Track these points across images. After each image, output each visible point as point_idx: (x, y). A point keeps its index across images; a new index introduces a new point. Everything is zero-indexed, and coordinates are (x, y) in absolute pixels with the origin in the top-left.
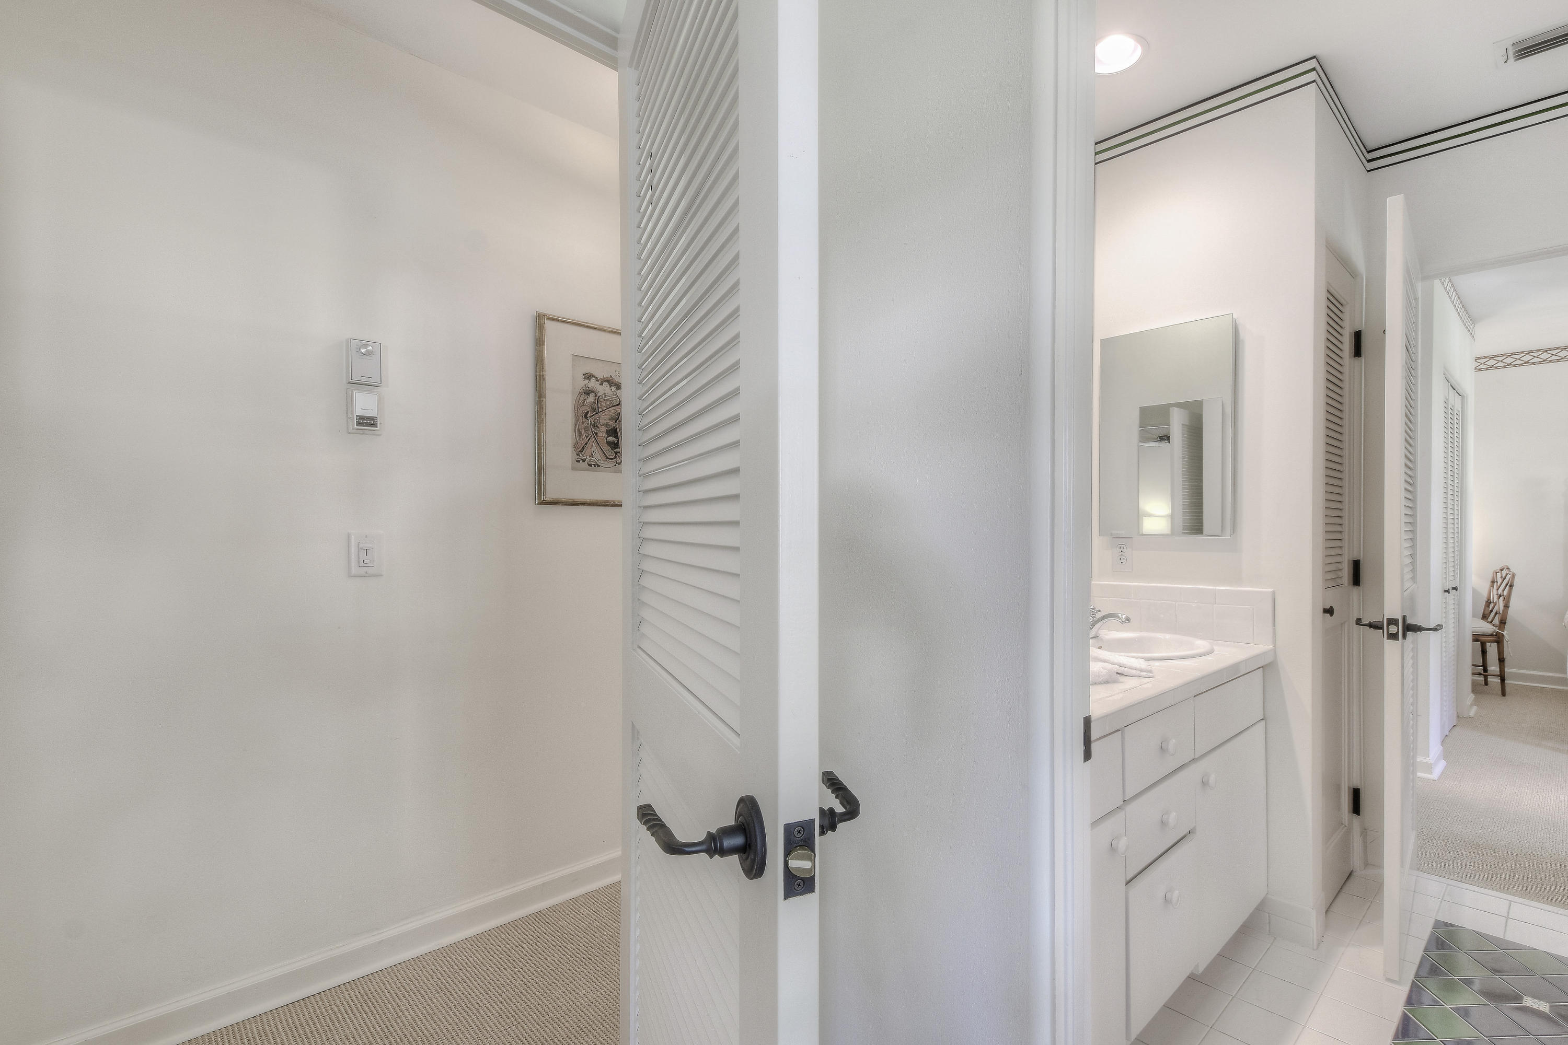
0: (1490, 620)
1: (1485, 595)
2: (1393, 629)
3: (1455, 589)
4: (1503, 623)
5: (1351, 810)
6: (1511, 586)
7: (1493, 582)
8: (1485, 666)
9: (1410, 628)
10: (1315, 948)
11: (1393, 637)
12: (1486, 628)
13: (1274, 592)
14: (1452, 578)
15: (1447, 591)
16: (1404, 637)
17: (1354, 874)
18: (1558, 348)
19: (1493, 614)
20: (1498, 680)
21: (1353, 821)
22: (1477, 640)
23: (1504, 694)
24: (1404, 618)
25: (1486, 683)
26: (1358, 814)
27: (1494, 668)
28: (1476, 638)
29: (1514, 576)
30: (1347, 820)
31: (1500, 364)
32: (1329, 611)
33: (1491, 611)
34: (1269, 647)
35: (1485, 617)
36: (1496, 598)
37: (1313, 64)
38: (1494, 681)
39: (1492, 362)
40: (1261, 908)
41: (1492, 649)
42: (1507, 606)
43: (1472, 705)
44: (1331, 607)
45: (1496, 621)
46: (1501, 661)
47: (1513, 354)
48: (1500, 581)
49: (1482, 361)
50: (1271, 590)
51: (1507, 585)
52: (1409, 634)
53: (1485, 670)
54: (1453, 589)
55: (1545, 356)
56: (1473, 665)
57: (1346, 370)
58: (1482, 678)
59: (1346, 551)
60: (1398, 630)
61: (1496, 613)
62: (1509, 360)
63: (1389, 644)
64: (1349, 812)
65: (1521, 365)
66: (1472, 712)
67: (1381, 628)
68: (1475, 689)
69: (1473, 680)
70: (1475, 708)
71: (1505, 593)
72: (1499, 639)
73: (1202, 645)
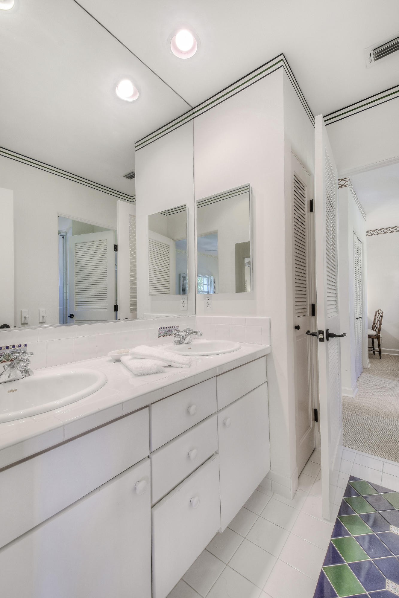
0: (375, 330)
1: (373, 320)
2: (321, 336)
3: (361, 318)
4: (379, 331)
5: (314, 419)
6: (382, 317)
7: (375, 315)
8: (373, 347)
9: (330, 336)
10: (292, 499)
11: (322, 340)
12: (374, 333)
13: (270, 318)
14: (359, 314)
15: (357, 319)
16: (328, 340)
17: (316, 450)
18: (396, 227)
19: (376, 327)
20: (378, 353)
21: (315, 424)
22: (370, 338)
23: (380, 358)
24: (327, 330)
25: (374, 354)
26: (317, 421)
27: (377, 348)
28: (370, 337)
29: (383, 313)
30: (312, 425)
31: (376, 233)
32: (297, 328)
33: (375, 326)
34: (268, 346)
35: (373, 329)
36: (377, 321)
37: (282, 57)
38: (377, 353)
39: (373, 233)
40: (267, 477)
41: (376, 341)
42: (380, 325)
43: (369, 363)
44: (298, 326)
45: (377, 330)
46: (379, 345)
47: (380, 229)
48: (378, 315)
49: (370, 232)
50: (268, 318)
51: (380, 316)
52: (330, 338)
53: (374, 349)
54: (360, 318)
55: (392, 230)
56: (369, 347)
57: (306, 216)
58: (372, 352)
59: (308, 300)
60: (324, 336)
61: (377, 327)
62: (379, 232)
63: (320, 344)
64: (312, 420)
65: (383, 233)
66: (369, 367)
67: (316, 336)
68: (370, 357)
69: (369, 353)
70: (370, 364)
71: (380, 319)
72: (378, 337)
73: (237, 345)
